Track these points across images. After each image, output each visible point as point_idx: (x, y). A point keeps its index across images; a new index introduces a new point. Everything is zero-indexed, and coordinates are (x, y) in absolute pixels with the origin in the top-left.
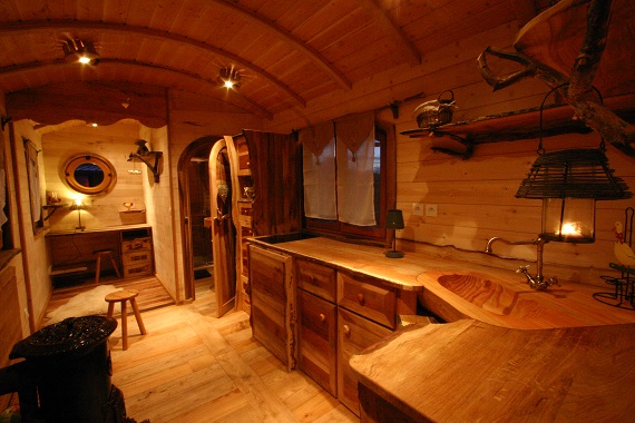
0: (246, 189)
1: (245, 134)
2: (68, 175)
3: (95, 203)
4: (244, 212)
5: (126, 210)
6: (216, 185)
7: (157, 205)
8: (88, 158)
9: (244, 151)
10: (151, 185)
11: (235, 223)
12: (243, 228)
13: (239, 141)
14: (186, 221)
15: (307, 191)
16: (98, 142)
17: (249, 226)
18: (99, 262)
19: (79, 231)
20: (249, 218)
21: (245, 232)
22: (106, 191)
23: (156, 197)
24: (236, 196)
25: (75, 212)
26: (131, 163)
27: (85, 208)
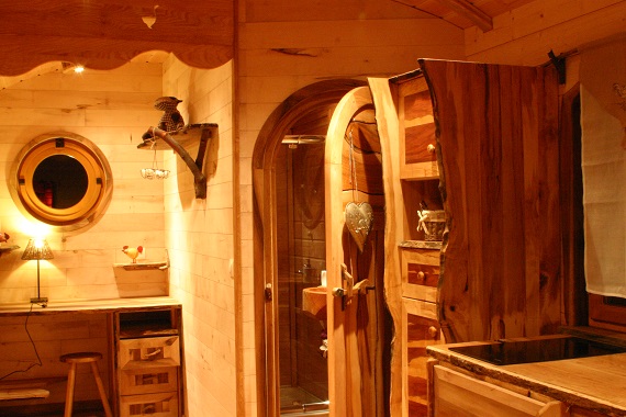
0: (424, 215)
1: (424, 70)
2: (22, 181)
3: (70, 245)
4: (418, 275)
5: (128, 262)
6: (342, 204)
7: (199, 253)
8: (60, 143)
9: (422, 113)
10: (185, 203)
11: (391, 303)
12: (411, 317)
13: (407, 90)
14: (267, 294)
15: (593, 221)
16: (81, 108)
17: (433, 314)
18: (71, 382)
19: (37, 307)
20: (430, 293)
21: (418, 327)
22: (90, 217)
23: (196, 234)
24: (396, 231)
25: (31, 265)
26: (147, 153)
27: (50, 256)
